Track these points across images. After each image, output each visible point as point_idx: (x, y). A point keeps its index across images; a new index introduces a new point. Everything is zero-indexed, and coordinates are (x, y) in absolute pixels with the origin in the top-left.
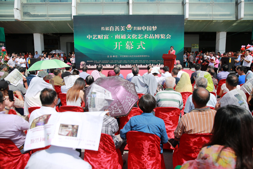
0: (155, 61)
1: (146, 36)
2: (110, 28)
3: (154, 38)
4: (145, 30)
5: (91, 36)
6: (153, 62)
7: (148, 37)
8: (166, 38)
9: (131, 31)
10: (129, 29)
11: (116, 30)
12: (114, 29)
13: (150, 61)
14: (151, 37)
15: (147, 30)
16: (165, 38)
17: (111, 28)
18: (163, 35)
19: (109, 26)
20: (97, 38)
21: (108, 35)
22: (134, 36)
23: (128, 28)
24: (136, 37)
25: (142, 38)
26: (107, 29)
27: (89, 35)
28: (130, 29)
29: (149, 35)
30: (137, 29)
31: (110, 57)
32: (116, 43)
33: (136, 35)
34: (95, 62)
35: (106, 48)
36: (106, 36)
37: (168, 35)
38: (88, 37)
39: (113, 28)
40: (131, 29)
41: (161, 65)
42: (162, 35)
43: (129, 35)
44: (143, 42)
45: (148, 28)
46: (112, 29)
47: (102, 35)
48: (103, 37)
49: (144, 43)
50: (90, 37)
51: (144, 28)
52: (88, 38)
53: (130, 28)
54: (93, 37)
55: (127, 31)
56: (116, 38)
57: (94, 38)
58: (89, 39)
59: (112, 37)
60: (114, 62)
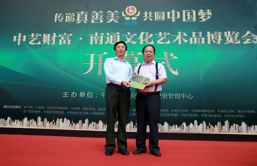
0: (213, 111)
1: (179, 37)
2: (78, 15)
3: (206, 41)
4: (176, 20)
5: (25, 37)
6: (206, 116)
7: (188, 38)
8: (242, 41)
9: (136, 24)
10: (131, 17)
11: (93, 21)
12: (89, 17)
13: (194, 113)
14: (195, 39)
15: (184, 20)
16: (239, 42)
17: (81, 17)
18: (234, 32)
19: (75, 11)
20: (39, 43)
21: (71, 35)
22: (144, 38)
23: (128, 16)
24: (150, 40)
25: (169, 42)
26: (69, 18)
27: (20, 34)
28: (133, 18)
29: (190, 35)
30: (153, 18)
31: (70, 95)
32: (92, 56)
33: (151, 35)
34: (27, 109)
35: (61, 69)
36: (65, 38)
37: (249, 35)
38: (17, 38)
39: (86, 15)
40: (135, 18)
41: (231, 124)
42: (228, 35)
43: (129, 33)
44: (172, 55)
45: (186, 14)
46: (84, 19)
47: (55, 34)
48: (57, 39)
49: (175, 57)
50: (22, 38)
51: (173, 15)
52: (17, 41)
53: (134, 16)
54: (28, 39)
55: (125, 24)
56: (91, 43)
57: (31, 43)
58: (19, 44)
59: (81, 39)
60: (81, 113)
